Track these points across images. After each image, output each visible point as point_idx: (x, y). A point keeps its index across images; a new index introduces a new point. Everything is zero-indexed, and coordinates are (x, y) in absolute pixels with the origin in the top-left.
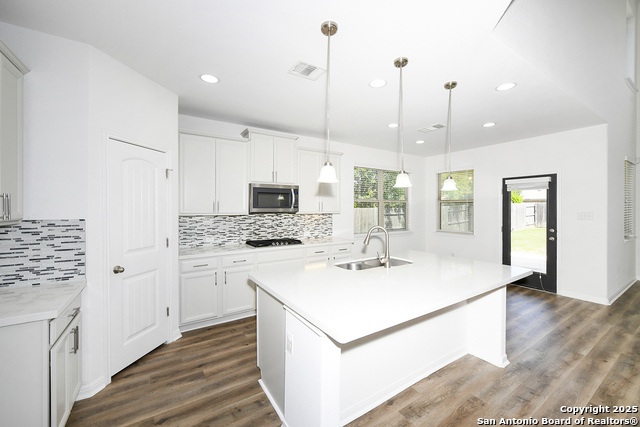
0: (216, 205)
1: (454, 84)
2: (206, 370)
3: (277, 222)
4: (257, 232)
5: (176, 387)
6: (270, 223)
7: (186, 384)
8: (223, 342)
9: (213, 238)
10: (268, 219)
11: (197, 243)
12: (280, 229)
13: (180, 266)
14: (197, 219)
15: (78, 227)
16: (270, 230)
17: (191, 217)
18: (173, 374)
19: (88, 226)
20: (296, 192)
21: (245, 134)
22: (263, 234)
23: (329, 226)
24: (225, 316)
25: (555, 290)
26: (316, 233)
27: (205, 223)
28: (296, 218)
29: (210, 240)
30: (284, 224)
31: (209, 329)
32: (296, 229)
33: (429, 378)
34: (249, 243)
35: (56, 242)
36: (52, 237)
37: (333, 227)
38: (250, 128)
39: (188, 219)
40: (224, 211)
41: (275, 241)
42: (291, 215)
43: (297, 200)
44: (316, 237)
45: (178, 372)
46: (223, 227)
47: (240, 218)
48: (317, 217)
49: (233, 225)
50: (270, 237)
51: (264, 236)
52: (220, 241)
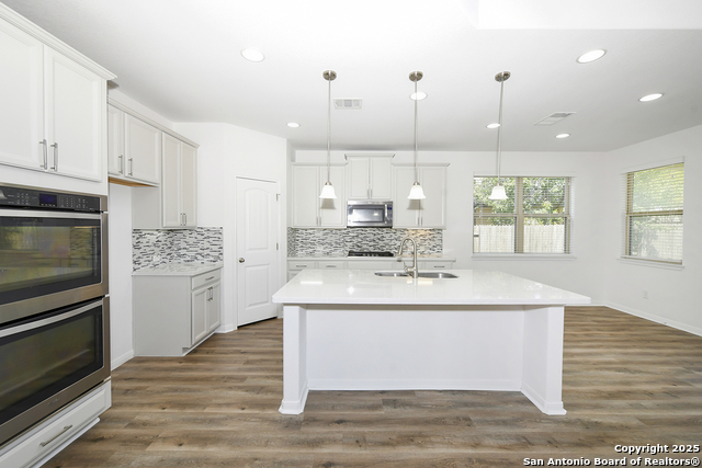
0: (319, 220)
1: (507, 75)
3: (379, 236)
4: (359, 244)
6: (372, 237)
9: (322, 247)
11: (311, 250)
12: (381, 243)
13: (288, 264)
14: (311, 231)
15: (219, 232)
16: (372, 243)
19: (224, 232)
20: (389, 207)
22: (365, 246)
23: (438, 242)
26: (422, 249)
27: (316, 234)
29: (320, 249)
30: (388, 238)
32: (398, 243)
33: (441, 391)
34: (352, 254)
35: (211, 240)
36: (209, 237)
37: (443, 244)
40: (331, 225)
43: (390, 215)
44: (422, 253)
46: (331, 238)
48: (422, 232)
49: (338, 237)
50: (371, 249)
51: (366, 248)
52: (328, 250)
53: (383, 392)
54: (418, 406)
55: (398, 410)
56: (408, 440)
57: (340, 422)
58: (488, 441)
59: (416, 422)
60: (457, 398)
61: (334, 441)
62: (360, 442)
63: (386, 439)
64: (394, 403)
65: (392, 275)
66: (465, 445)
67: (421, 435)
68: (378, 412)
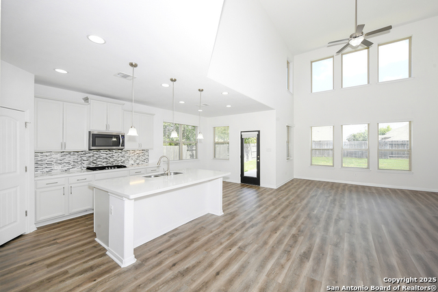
0: (63, 145)
2: (58, 241)
3: (110, 155)
4: (95, 162)
5: (37, 251)
6: (105, 156)
7: (45, 248)
8: (69, 228)
9: (60, 166)
10: (103, 154)
11: (47, 170)
12: (112, 160)
13: (36, 184)
14: (47, 154)
16: (105, 160)
17: (42, 153)
18: (34, 246)
20: (123, 136)
21: (86, 99)
23: (147, 157)
24: (71, 215)
25: (259, 185)
26: (138, 161)
27: (53, 156)
28: (123, 153)
29: (57, 168)
30: (116, 156)
31: (58, 223)
32: (123, 159)
34: (89, 168)
37: (150, 158)
38: (90, 96)
39: (39, 154)
40: (69, 148)
41: (108, 167)
42: (120, 151)
43: (123, 142)
44: (138, 164)
45: (38, 245)
46: (67, 159)
47: (82, 153)
48: (138, 152)
49: (76, 157)
50: (104, 165)
51: (100, 164)
52: (66, 168)
53: (165, 235)
54: (184, 232)
55: (178, 236)
56: (192, 242)
57: (160, 252)
58: (213, 229)
59: (189, 236)
60: (193, 223)
61: (167, 258)
62: (176, 252)
63: (184, 246)
64: (174, 235)
65: (150, 177)
66: (209, 234)
67: (194, 239)
68: (171, 241)
